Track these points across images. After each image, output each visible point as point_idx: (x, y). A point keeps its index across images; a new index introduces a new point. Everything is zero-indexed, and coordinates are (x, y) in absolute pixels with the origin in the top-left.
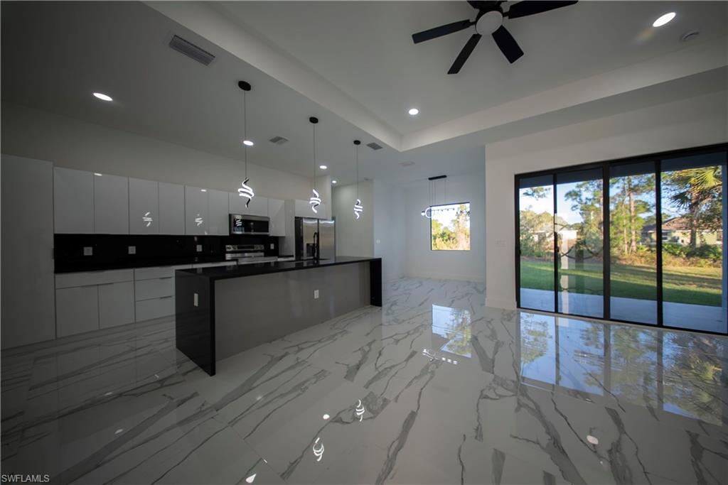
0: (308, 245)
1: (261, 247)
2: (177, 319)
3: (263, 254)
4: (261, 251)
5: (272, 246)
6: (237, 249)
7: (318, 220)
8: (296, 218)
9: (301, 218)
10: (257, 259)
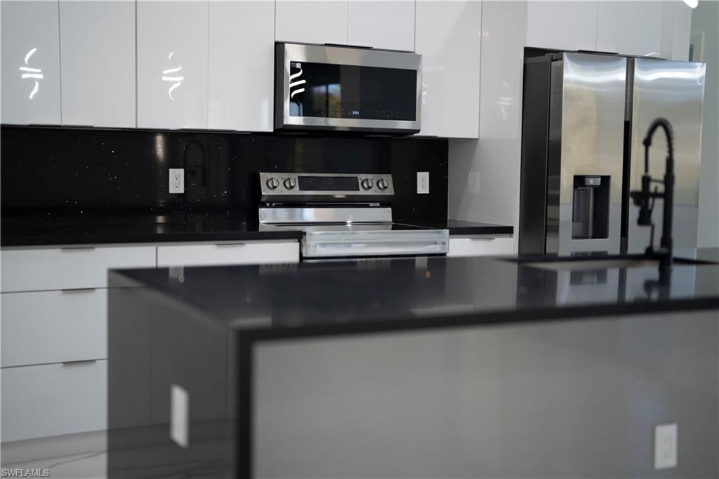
0: (579, 181)
1: (382, 184)
2: (112, 450)
3: (386, 214)
4: (384, 202)
5: (423, 183)
6: (296, 191)
7: (631, 61)
8: (530, 52)
9: (556, 55)
10: (363, 233)
